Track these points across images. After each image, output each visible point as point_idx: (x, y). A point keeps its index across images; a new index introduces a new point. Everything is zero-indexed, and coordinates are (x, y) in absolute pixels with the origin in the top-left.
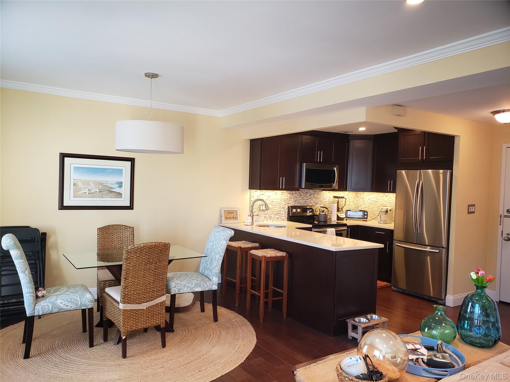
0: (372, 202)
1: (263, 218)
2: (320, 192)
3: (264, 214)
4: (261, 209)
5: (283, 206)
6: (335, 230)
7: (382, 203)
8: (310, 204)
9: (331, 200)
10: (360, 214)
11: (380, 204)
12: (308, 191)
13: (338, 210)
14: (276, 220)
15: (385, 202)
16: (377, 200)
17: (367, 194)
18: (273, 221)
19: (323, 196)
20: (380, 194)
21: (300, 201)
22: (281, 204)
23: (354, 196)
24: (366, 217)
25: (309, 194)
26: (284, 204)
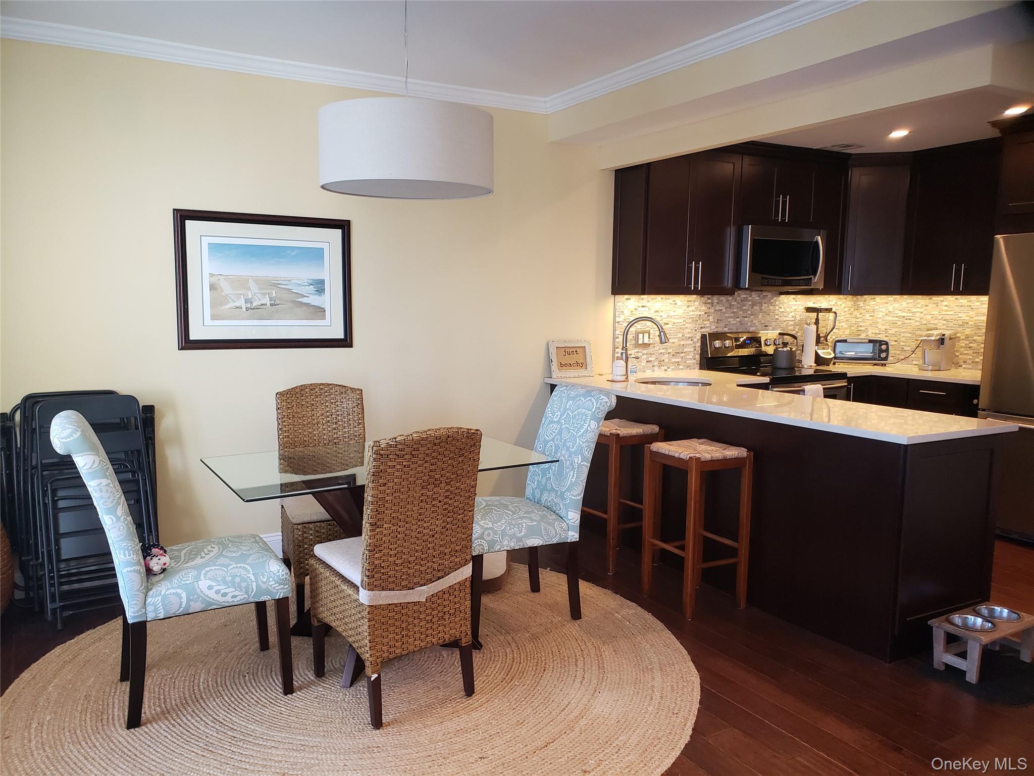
0: (897, 319)
1: (644, 363)
2: (775, 298)
3: (647, 354)
4: (640, 342)
5: (689, 333)
6: (824, 389)
7: (924, 322)
8: (752, 326)
9: (798, 318)
10: (867, 350)
11: (918, 324)
12: (748, 296)
13: (818, 342)
14: (673, 367)
15: (932, 318)
16: (911, 315)
17: (885, 301)
18: (666, 370)
19: (781, 308)
20: (917, 299)
21: (729, 320)
22: (687, 328)
23: (851, 306)
24: (883, 355)
25: (750, 303)
26: (693, 328)
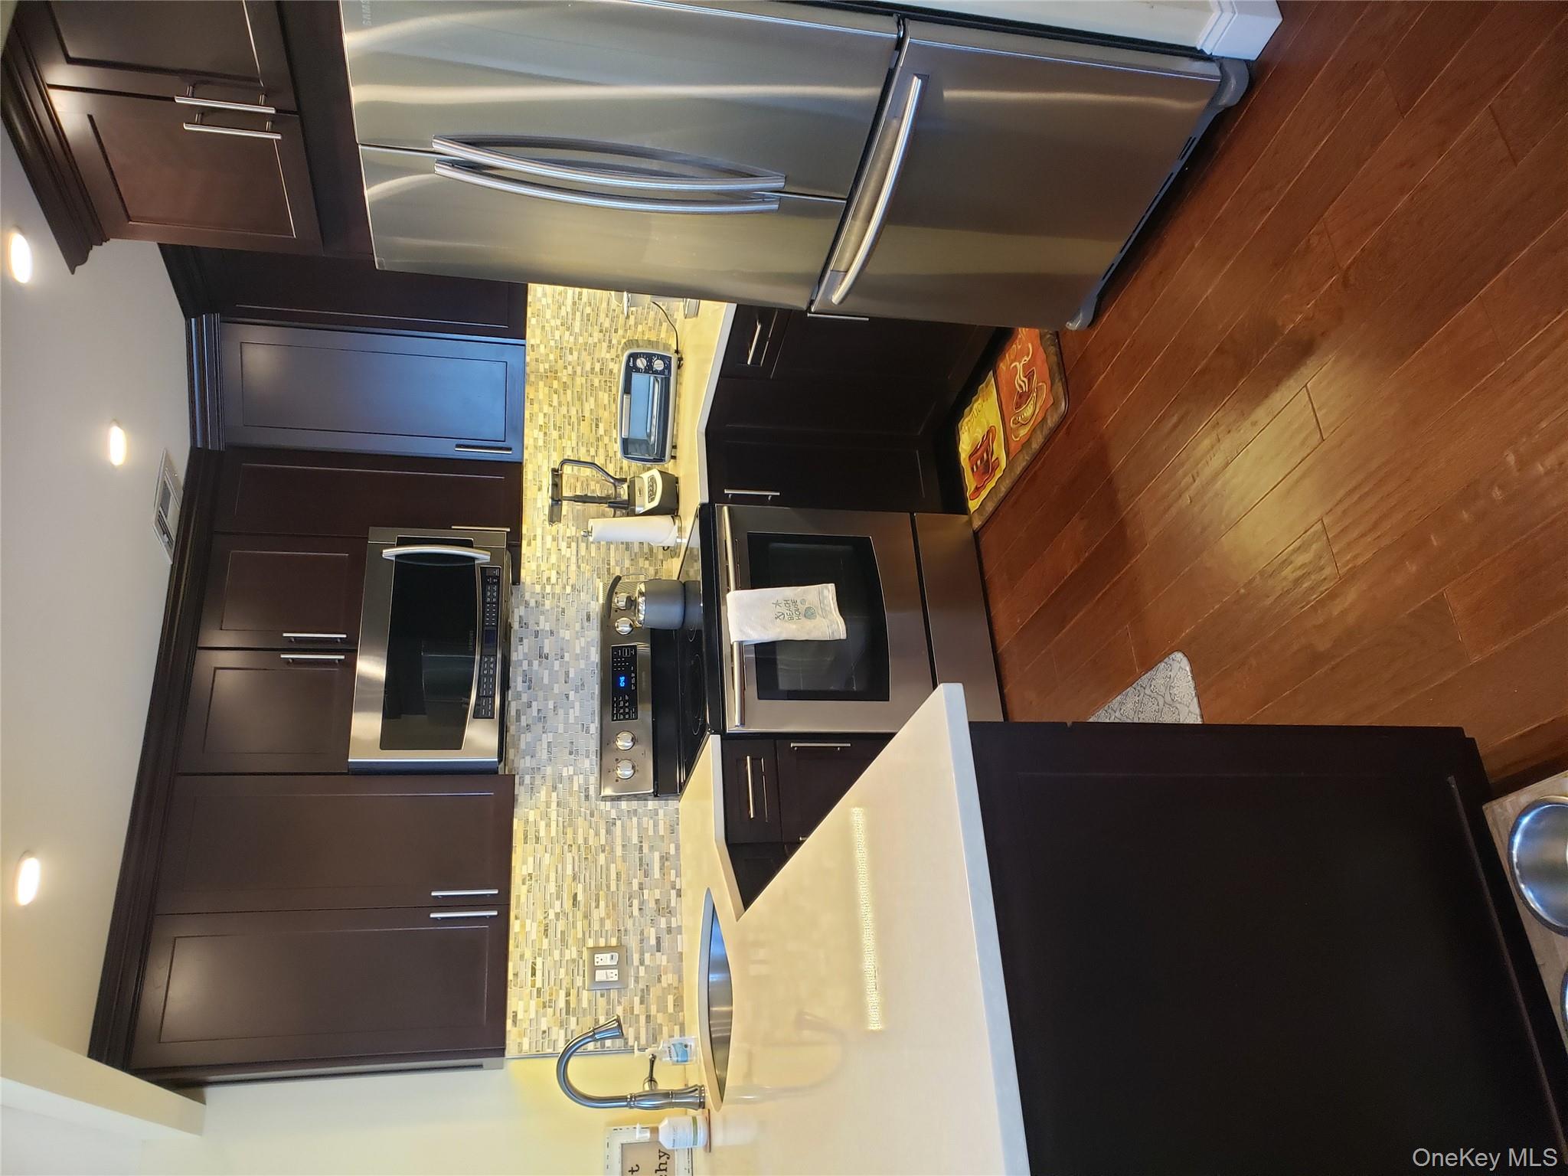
3: (642, 954)
5: (597, 834)
12: (520, 671)
14: (673, 872)
18: (679, 895)
19: (549, 579)
21: (571, 720)
22: (586, 840)
25: (536, 663)
26: (587, 824)
